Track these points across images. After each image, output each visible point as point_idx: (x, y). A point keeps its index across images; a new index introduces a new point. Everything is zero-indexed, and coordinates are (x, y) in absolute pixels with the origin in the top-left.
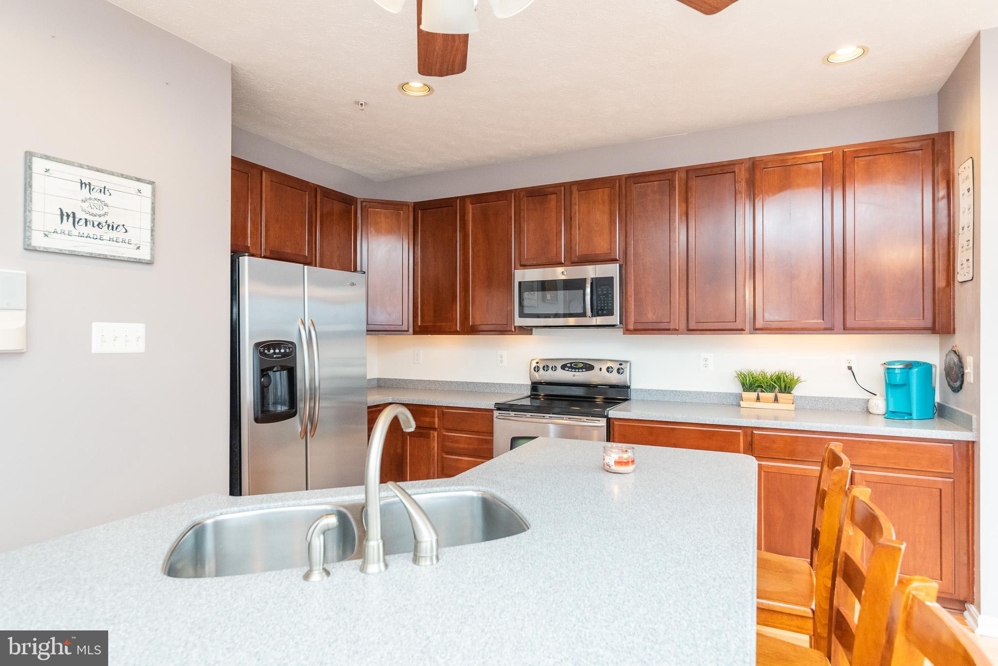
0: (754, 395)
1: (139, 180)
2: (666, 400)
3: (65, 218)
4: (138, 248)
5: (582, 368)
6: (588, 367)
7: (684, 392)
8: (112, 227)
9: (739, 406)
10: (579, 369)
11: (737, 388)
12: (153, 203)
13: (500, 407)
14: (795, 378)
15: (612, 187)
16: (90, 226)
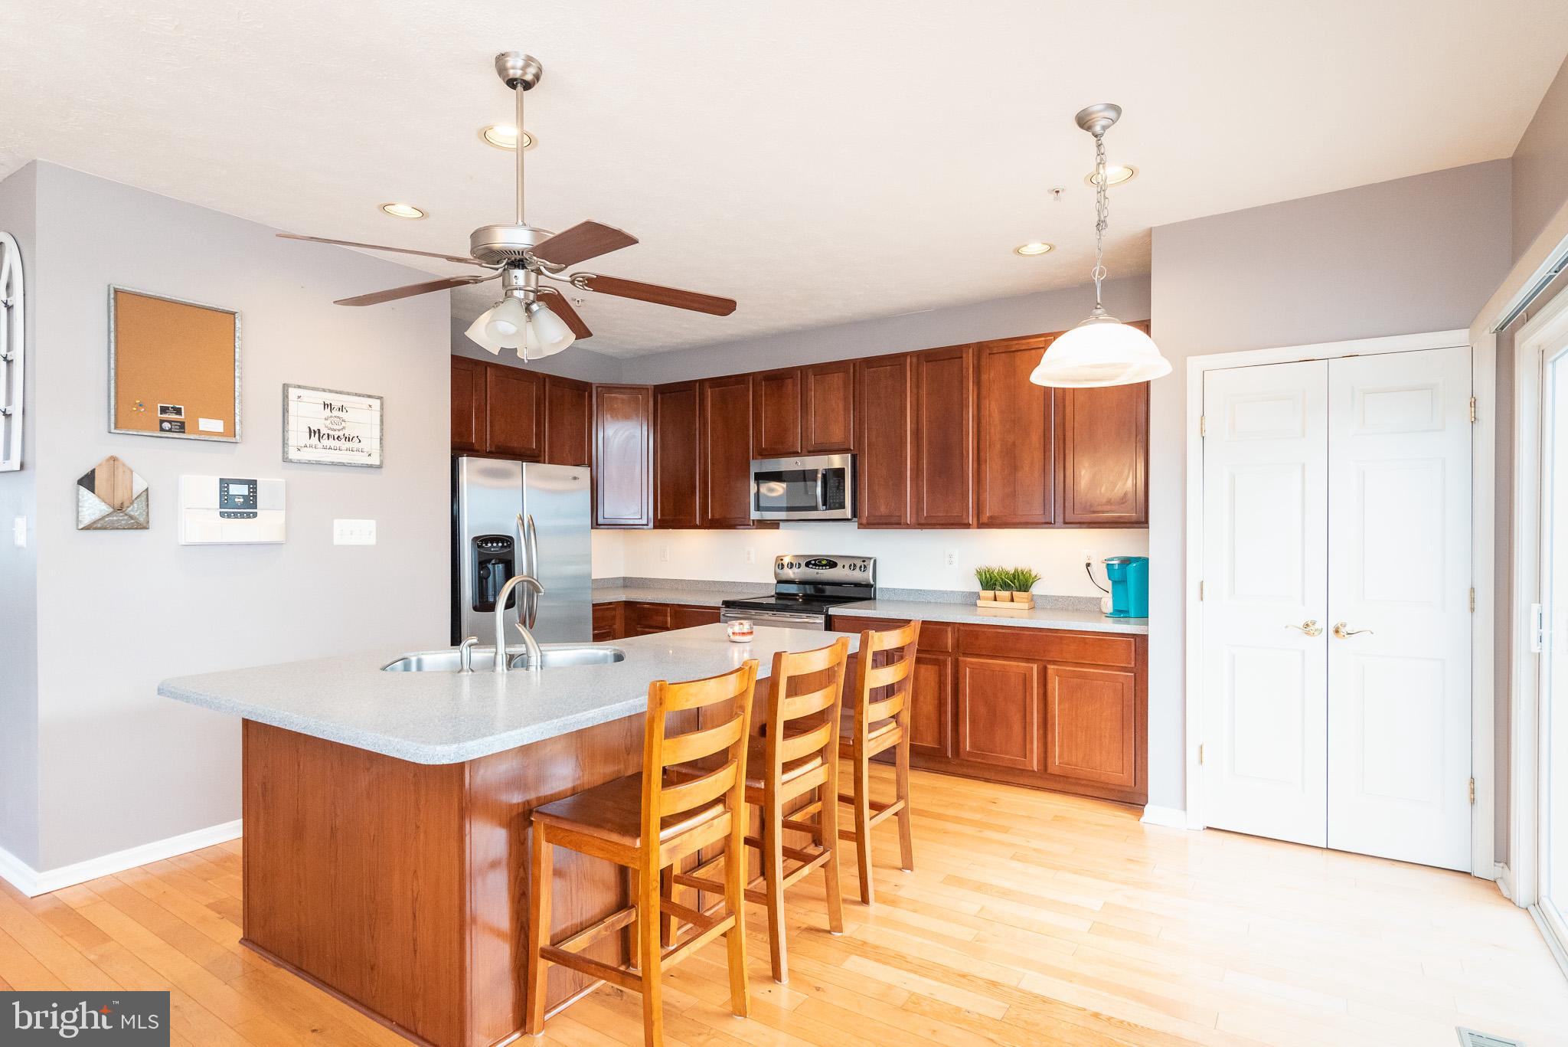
0: (991, 593)
1: (369, 397)
2: (911, 599)
3: (313, 434)
4: (370, 455)
5: (825, 565)
6: (832, 564)
7: (929, 591)
8: (348, 439)
9: (976, 605)
10: (823, 566)
11: (977, 587)
12: (382, 416)
13: (728, 604)
14: (1033, 576)
15: (847, 372)
16: (331, 439)
